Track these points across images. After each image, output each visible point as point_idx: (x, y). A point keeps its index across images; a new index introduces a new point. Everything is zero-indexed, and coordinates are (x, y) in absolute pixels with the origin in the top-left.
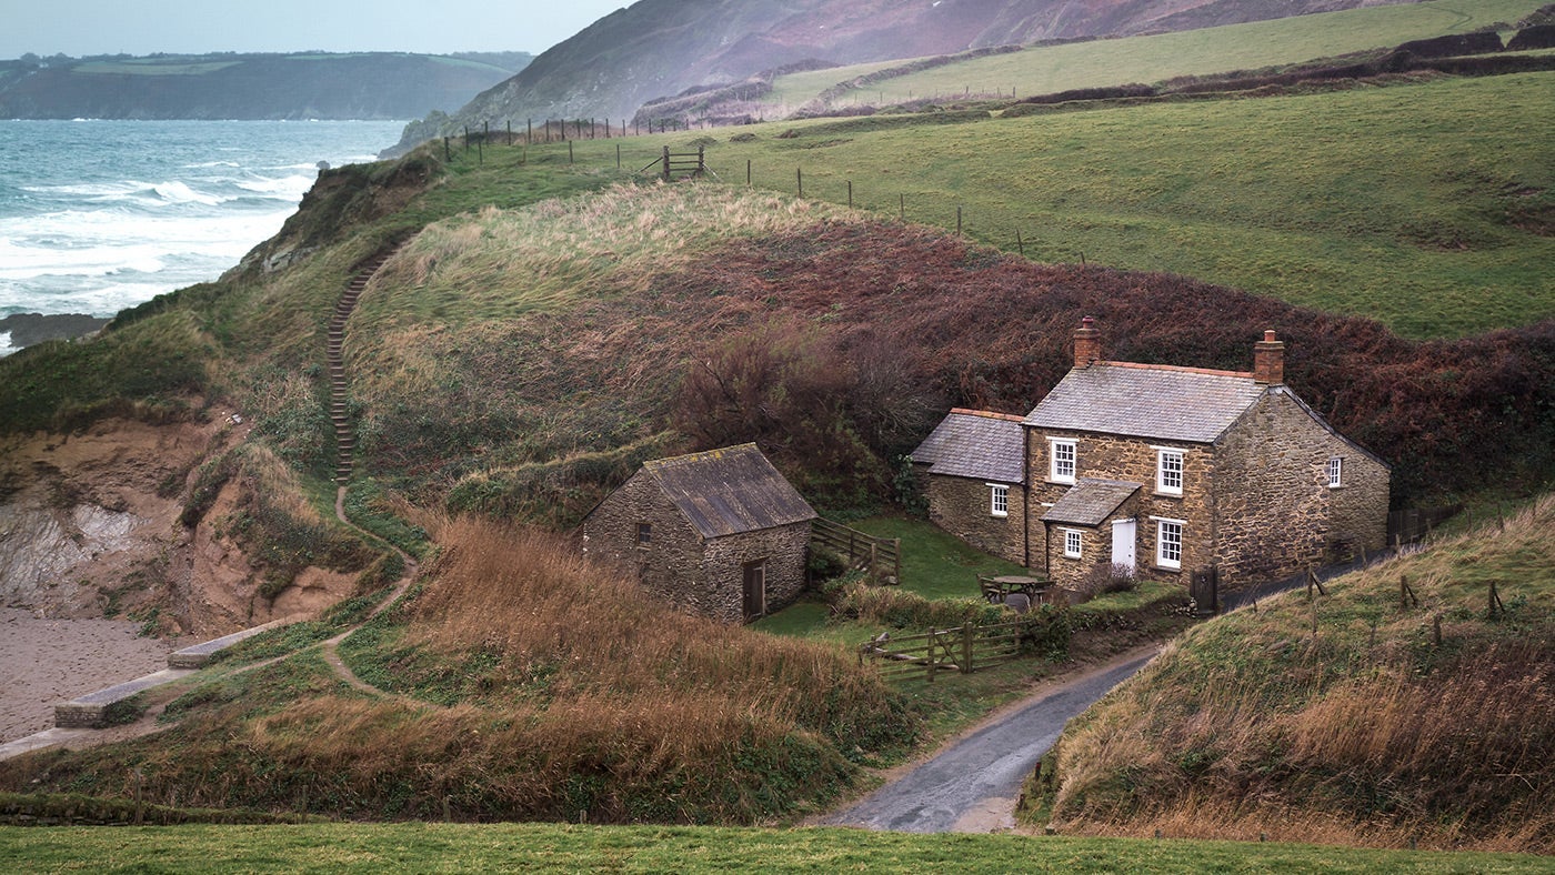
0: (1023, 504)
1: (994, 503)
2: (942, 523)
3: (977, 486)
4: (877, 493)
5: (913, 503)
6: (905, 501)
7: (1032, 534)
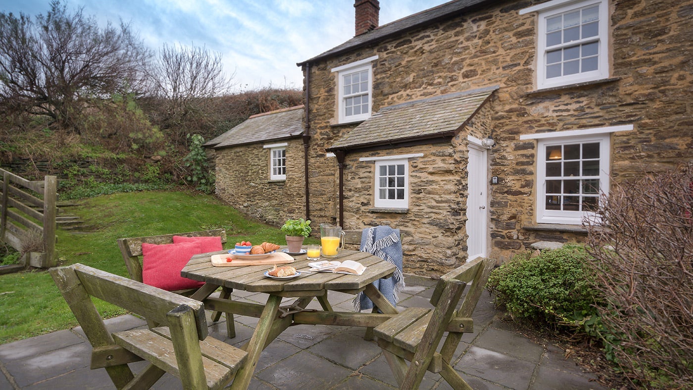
0: (303, 161)
1: (272, 167)
2: (225, 197)
3: (255, 152)
4: (171, 173)
5: (203, 181)
6: (195, 179)
7: (315, 196)
